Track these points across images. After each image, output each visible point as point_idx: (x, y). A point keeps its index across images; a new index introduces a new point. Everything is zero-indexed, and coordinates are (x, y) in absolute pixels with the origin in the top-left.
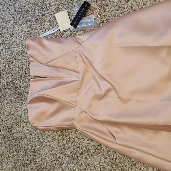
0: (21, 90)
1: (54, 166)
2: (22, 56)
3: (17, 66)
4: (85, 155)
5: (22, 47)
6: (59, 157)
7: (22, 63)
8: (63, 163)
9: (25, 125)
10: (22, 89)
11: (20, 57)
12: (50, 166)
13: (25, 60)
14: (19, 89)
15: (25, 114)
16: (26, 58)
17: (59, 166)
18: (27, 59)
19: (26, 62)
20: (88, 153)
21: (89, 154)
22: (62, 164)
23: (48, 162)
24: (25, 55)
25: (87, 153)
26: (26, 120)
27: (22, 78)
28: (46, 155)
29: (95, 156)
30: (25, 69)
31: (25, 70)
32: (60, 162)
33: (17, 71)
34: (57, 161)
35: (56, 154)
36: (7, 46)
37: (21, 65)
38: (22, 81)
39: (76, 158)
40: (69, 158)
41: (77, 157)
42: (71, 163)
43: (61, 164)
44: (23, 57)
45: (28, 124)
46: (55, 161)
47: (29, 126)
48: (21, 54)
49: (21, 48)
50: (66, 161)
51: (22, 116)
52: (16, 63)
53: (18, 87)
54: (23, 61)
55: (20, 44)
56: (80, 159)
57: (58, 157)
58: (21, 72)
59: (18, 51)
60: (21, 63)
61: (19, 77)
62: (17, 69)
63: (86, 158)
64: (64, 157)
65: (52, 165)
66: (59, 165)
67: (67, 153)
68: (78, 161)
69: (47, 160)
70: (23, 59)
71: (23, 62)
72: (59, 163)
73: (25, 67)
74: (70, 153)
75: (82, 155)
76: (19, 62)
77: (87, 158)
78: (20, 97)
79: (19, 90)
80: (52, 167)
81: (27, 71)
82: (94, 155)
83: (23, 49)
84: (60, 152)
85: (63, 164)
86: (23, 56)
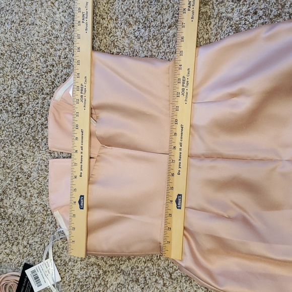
0: (37, 120)
1: (91, 287)
2: (49, 47)
3: (34, 65)
4: (163, 279)
5: (51, 27)
6: (105, 272)
7: (48, 63)
8: (112, 285)
9: (36, 195)
10: (40, 117)
11: (43, 47)
12: (82, 286)
13: (57, 59)
14: (33, 118)
15: (40, 172)
16: (58, 53)
17: (101, 289)
18: (60, 57)
19: (57, 62)
20: (171, 276)
21: (173, 277)
22: (108, 286)
23: (79, 277)
24: (58, 47)
25: (168, 276)
26: (40, 184)
27: (43, 94)
28: (77, 262)
29: (184, 284)
30: (53, 77)
31: (53, 80)
32: (104, 281)
33: (34, 78)
34: (98, 278)
35: (98, 265)
36: (16, 18)
37: (45, 65)
38: (40, 101)
39: (141, 280)
40: (126, 277)
41: (145, 278)
42: (130, 288)
43: (106, 286)
44: (52, 51)
45: (44, 193)
46: (93, 278)
47: (44, 197)
48: (48, 43)
49: (49, 28)
50: (118, 282)
51: (32, 174)
52: (33, 59)
53: (32, 112)
54: (50, 59)
55: (48, 20)
56: (150, 284)
57: (101, 272)
58: (43, 81)
59: (40, 34)
60: (45, 62)
61: (35, 92)
62: (34, 73)
63: (164, 285)
64: (114, 274)
65: (86, 285)
66: (102, 287)
67: (123, 267)
68: (147, 286)
69: (76, 272)
70: (51, 54)
71: (50, 62)
72: (103, 283)
73: (53, 73)
74: (130, 268)
75: (157, 278)
76: (41, 58)
77: (167, 284)
78: (33, 134)
79: (30, 120)
80: (85, 288)
81: (56, 82)
82: (183, 281)
83: (54, 31)
84: (108, 262)
85: (110, 286)
86: (52, 47)
